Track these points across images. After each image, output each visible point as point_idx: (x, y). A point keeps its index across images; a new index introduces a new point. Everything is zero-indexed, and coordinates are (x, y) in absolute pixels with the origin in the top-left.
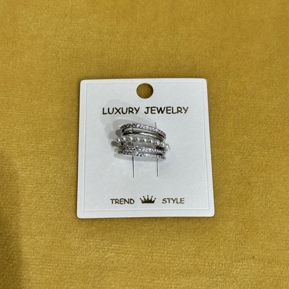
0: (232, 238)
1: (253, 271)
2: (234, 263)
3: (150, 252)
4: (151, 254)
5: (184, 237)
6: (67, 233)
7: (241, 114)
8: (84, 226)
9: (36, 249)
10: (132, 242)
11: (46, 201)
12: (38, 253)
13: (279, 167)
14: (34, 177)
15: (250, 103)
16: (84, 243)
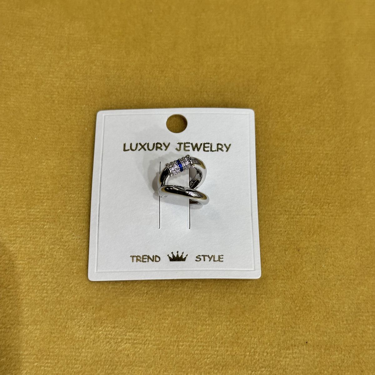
0: (279, 319)
1: (306, 360)
2: (282, 351)
3: (175, 341)
4: (177, 343)
5: (218, 320)
6: (69, 320)
7: (285, 163)
8: (90, 311)
9: (30, 343)
10: (151, 329)
11: (41, 281)
12: (32, 347)
13: (336, 228)
14: (25, 251)
15: (296, 148)
16: (91, 333)
